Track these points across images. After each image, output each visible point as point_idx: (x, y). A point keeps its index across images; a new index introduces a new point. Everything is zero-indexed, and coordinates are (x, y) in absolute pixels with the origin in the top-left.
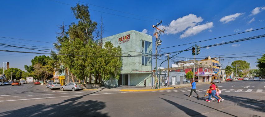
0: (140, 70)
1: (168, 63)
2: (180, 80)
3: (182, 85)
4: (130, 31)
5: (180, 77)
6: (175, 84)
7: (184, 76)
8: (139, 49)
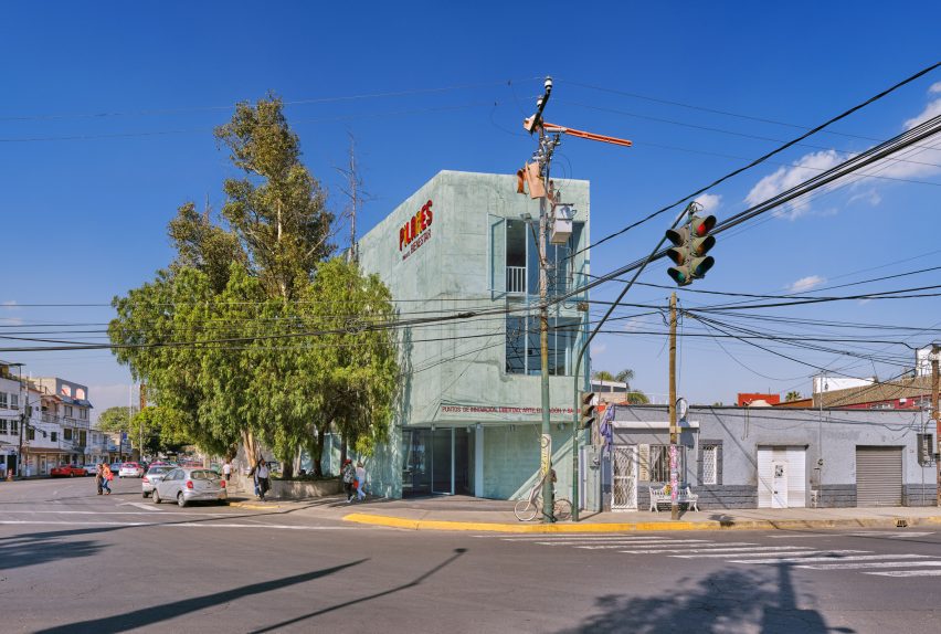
0: (495, 399)
1: (673, 348)
2: (859, 475)
3: (875, 514)
4: (432, 181)
5: (859, 448)
6: (801, 503)
7: (910, 441)
8: (482, 277)
